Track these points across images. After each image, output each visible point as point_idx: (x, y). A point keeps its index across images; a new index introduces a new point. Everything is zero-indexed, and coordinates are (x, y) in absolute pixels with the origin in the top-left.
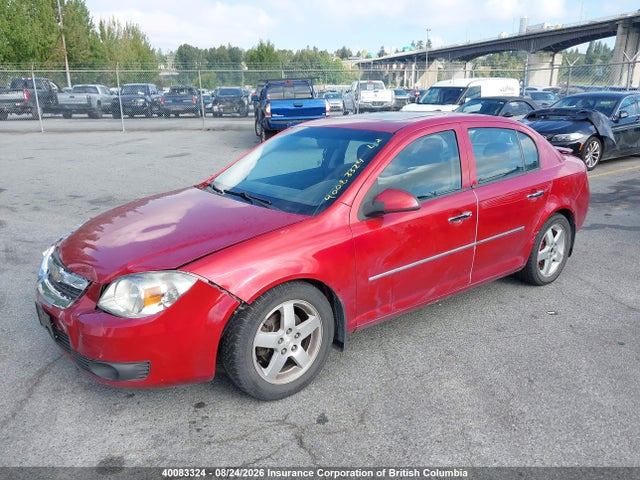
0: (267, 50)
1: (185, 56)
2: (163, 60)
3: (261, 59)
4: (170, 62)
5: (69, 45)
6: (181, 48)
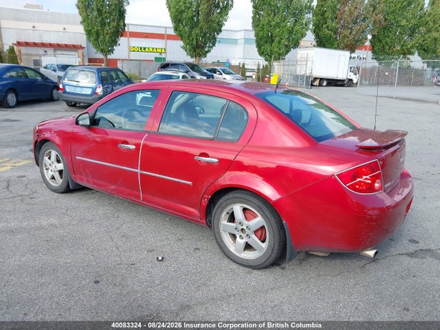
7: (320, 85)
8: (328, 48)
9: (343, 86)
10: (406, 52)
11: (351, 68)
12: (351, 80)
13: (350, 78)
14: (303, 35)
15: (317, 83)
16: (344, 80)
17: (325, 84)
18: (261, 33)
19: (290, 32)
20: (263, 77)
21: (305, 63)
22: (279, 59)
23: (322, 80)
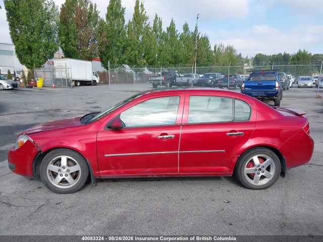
0: (303, 55)
1: (259, 59)
2: (247, 61)
3: (299, 59)
4: (251, 62)
5: (198, 57)
6: (257, 55)
7: (76, 85)
8: (74, 58)
9: (90, 85)
10: (122, 62)
11: (94, 72)
12: (95, 81)
13: (94, 79)
14: (56, 50)
15: (73, 84)
16: (90, 82)
17: (79, 84)
18: (21, 47)
19: (47, 47)
20: (29, 81)
21: (65, 70)
22: (39, 67)
23: (76, 81)
